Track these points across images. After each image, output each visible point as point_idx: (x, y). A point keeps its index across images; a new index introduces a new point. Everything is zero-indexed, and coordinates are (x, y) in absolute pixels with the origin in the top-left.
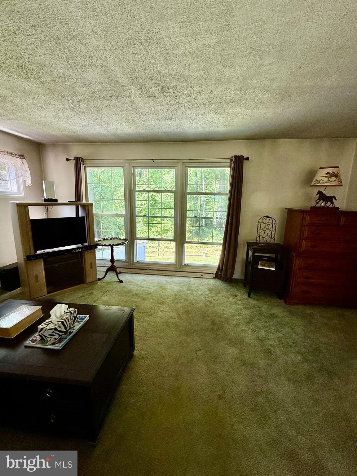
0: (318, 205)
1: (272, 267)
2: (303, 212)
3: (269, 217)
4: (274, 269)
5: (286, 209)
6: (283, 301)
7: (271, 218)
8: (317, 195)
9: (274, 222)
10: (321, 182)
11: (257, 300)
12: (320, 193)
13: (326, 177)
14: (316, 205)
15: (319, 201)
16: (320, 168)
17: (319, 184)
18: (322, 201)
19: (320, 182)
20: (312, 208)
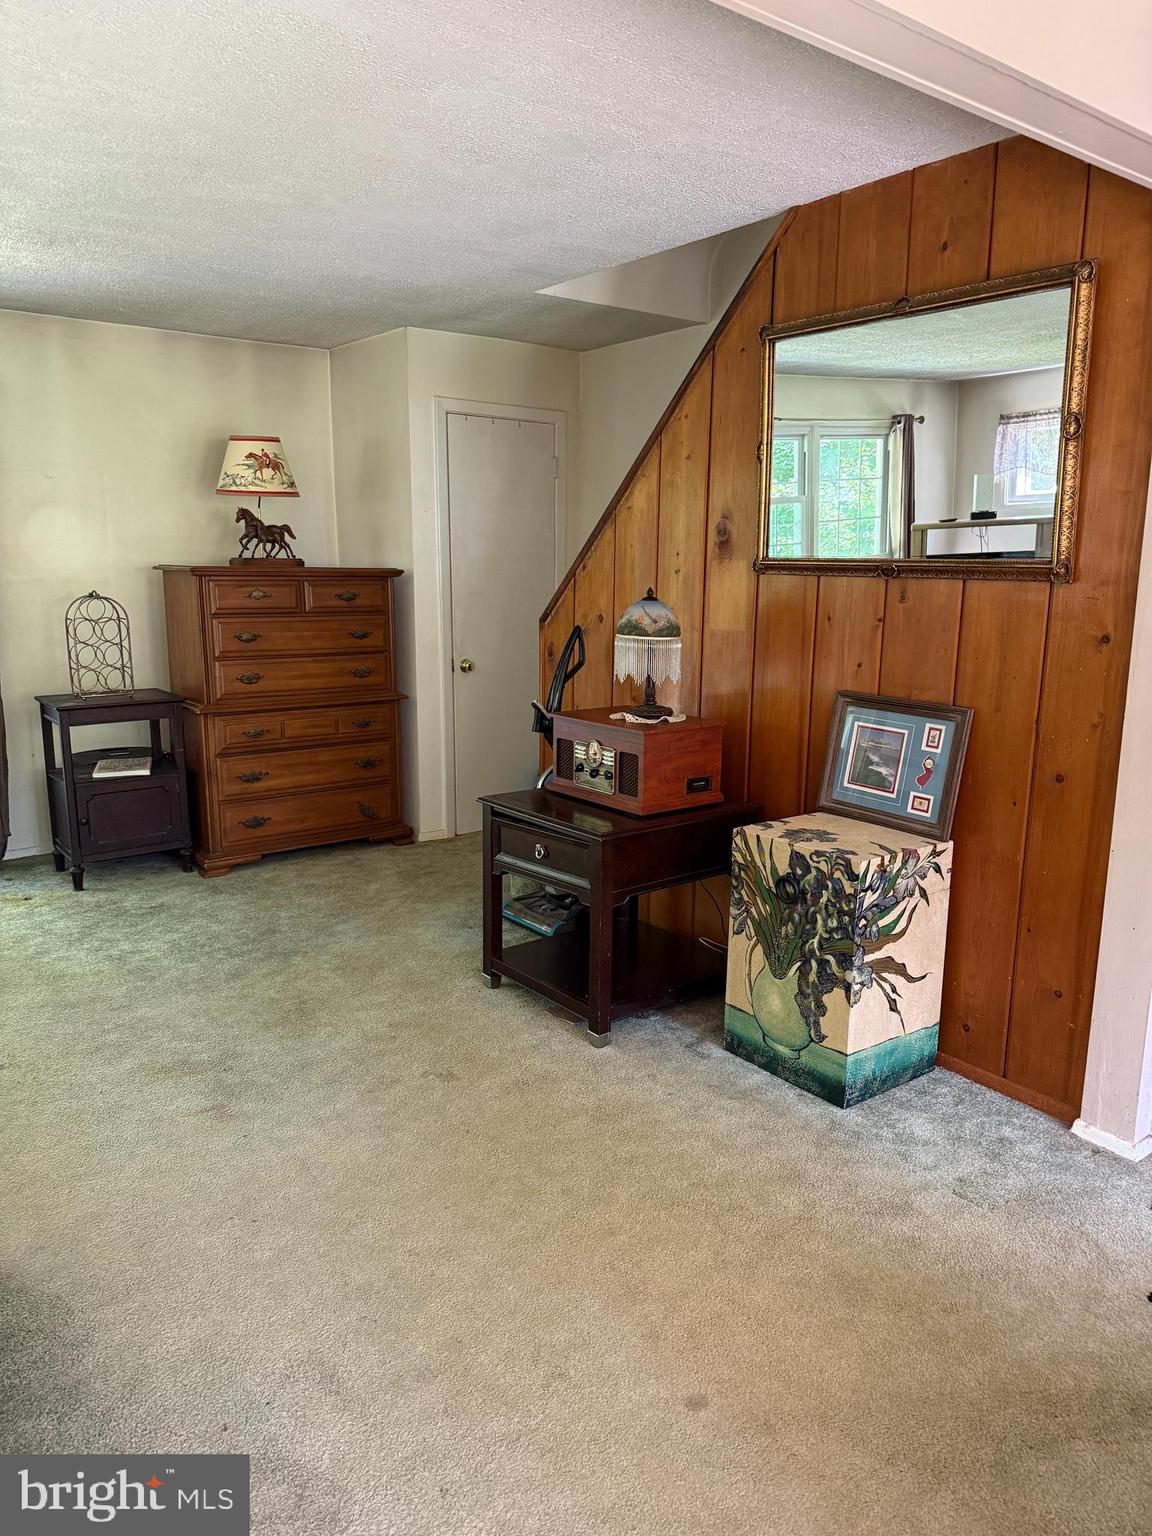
0: (247, 554)
1: (141, 766)
2: (199, 573)
3: (98, 597)
4: (146, 772)
5: (155, 568)
6: (195, 873)
7: (106, 599)
8: (238, 521)
9: (122, 615)
10: (238, 481)
11: (110, 890)
12: (244, 514)
13: (249, 466)
14: (242, 552)
15: (248, 542)
16: (233, 439)
17: (234, 488)
18: (255, 541)
19: (235, 482)
20: (232, 561)
